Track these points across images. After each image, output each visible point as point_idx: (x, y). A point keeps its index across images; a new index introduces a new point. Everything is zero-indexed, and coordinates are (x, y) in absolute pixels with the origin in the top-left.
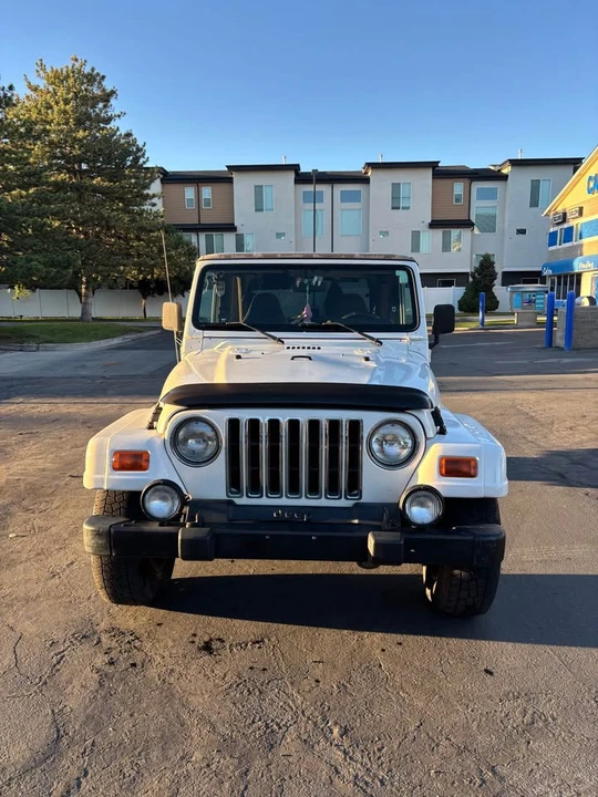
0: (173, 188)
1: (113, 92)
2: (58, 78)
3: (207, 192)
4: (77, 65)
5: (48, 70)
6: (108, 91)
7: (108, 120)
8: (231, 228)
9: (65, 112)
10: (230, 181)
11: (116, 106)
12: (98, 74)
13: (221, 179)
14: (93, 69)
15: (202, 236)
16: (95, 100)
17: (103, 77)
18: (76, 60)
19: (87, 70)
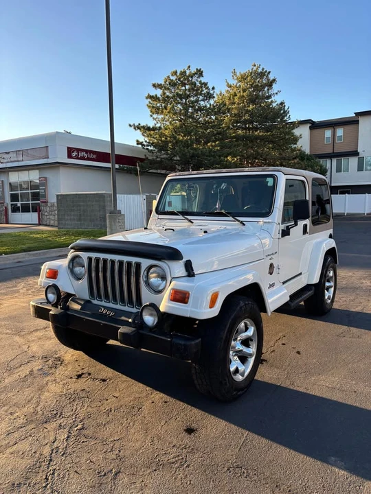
0: (317, 132)
1: (274, 80)
2: (243, 78)
3: (340, 132)
4: (255, 68)
5: (238, 74)
6: (271, 79)
7: (269, 97)
8: (355, 153)
9: (243, 96)
10: (357, 122)
11: (275, 87)
12: (266, 71)
13: (351, 122)
14: (263, 69)
15: (334, 161)
16: (263, 87)
17: (269, 72)
18: (255, 66)
19: (260, 70)
